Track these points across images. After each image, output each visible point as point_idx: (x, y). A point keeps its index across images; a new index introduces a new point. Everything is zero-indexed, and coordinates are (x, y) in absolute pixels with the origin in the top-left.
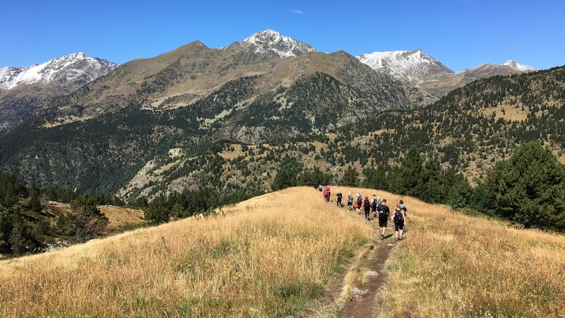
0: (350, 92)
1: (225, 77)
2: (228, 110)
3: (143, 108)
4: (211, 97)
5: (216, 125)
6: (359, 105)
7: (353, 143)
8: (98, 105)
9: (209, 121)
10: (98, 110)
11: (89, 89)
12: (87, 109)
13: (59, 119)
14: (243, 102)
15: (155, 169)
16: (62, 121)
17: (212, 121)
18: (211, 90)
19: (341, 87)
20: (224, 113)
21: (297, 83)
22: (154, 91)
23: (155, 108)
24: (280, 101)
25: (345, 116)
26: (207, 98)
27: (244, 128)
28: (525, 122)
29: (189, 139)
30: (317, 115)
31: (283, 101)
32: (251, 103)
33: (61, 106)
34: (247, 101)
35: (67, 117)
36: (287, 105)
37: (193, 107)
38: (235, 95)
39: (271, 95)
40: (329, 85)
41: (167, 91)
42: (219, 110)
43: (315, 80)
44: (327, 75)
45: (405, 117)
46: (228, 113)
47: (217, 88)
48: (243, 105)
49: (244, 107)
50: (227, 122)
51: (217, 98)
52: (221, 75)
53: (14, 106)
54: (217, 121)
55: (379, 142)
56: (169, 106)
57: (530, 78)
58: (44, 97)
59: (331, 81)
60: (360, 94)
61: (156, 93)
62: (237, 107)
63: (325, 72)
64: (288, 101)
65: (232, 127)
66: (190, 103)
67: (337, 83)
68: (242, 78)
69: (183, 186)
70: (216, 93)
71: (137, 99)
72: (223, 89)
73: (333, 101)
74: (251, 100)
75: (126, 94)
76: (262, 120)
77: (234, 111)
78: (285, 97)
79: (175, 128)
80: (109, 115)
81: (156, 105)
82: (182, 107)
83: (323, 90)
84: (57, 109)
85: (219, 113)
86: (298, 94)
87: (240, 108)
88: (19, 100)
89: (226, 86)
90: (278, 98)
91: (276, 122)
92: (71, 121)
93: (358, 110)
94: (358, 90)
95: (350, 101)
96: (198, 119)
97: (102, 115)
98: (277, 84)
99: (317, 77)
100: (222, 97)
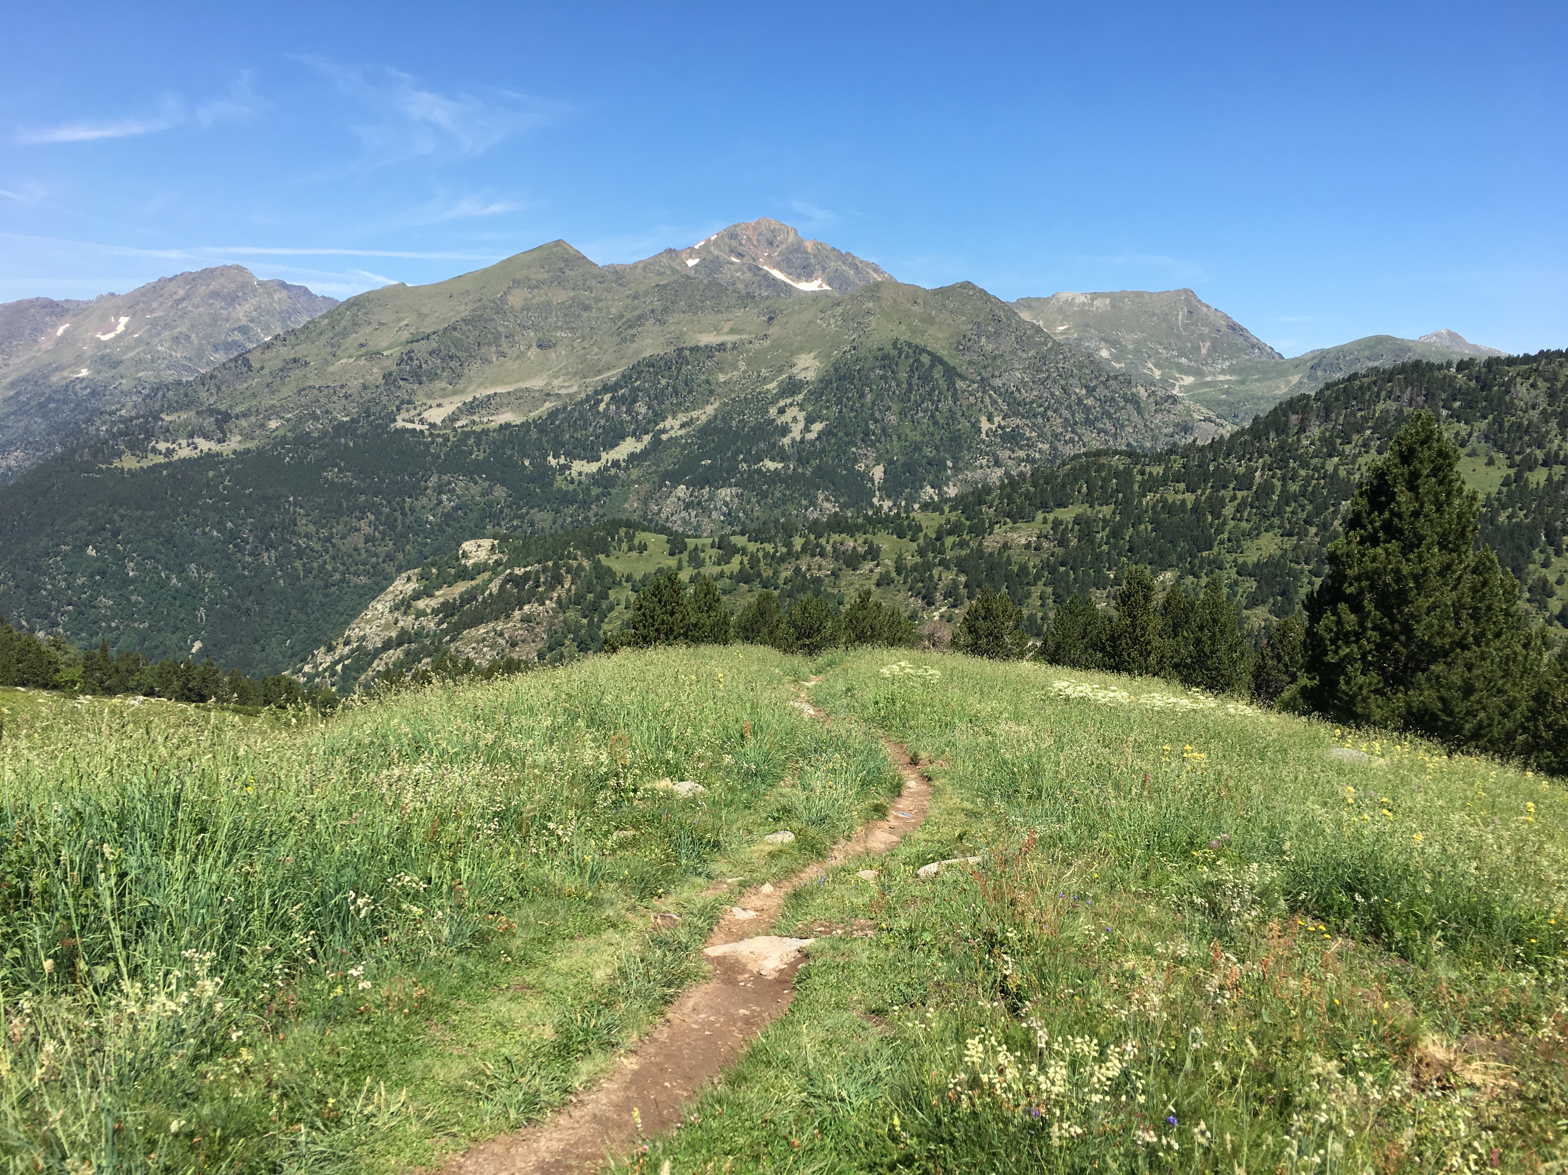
0: (987, 400)
1: (634, 345)
2: (639, 439)
3: (400, 424)
4: (594, 399)
5: (603, 479)
6: (1012, 438)
7: (991, 543)
8: (272, 412)
9: (581, 467)
10: (273, 424)
11: (250, 368)
12: (243, 423)
13: (162, 446)
14: (682, 418)
15: (417, 596)
16: (169, 452)
17: (594, 467)
18: (595, 381)
19: (960, 384)
20: (628, 447)
21: (836, 370)
22: (434, 376)
23: (433, 426)
24: (787, 418)
25: (969, 466)
26: (582, 403)
27: (681, 490)
28: (1498, 500)
29: (522, 517)
30: (891, 462)
31: (795, 419)
32: (704, 418)
33: (171, 409)
34: (694, 414)
35: (184, 443)
36: (807, 429)
37: (541, 425)
38: (659, 396)
39: (761, 402)
40: (926, 378)
41: (470, 380)
42: (613, 439)
43: (887, 361)
44: (924, 350)
45: (1142, 473)
46: (639, 447)
47: (612, 375)
48: (683, 426)
49: (683, 432)
50: (635, 473)
51: (608, 405)
52: (624, 340)
53: (41, 406)
54: (606, 469)
55: (1062, 542)
56: (474, 422)
57: (1512, 371)
58: (126, 384)
59: (932, 366)
60: (1015, 407)
61: (439, 384)
62: (664, 431)
63: (918, 341)
64: (810, 420)
65: (647, 487)
66: (534, 414)
67: (951, 373)
68: (681, 350)
69: (492, 647)
70: (606, 389)
71: (384, 399)
72: (626, 379)
73: (936, 423)
74: (705, 413)
75: (355, 384)
76: (733, 470)
77: (656, 441)
78: (802, 407)
79: (486, 484)
80: (303, 440)
81: (436, 416)
82: (507, 426)
83: (910, 390)
84: (157, 418)
85: (612, 447)
86: (839, 402)
87: (672, 434)
88: (56, 392)
89: (636, 370)
90: (782, 411)
91: (774, 478)
92: (195, 454)
93: (1008, 453)
94: (1008, 396)
95: (985, 425)
96: (553, 462)
97: (283, 441)
98: (780, 371)
99: (895, 353)
100: (623, 400)
